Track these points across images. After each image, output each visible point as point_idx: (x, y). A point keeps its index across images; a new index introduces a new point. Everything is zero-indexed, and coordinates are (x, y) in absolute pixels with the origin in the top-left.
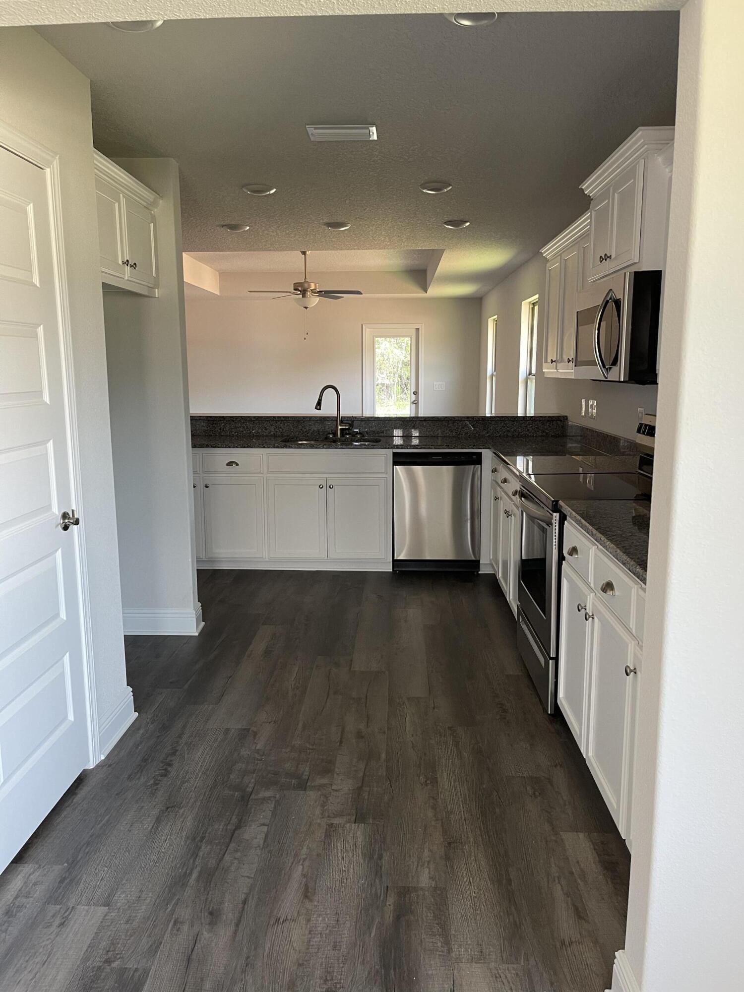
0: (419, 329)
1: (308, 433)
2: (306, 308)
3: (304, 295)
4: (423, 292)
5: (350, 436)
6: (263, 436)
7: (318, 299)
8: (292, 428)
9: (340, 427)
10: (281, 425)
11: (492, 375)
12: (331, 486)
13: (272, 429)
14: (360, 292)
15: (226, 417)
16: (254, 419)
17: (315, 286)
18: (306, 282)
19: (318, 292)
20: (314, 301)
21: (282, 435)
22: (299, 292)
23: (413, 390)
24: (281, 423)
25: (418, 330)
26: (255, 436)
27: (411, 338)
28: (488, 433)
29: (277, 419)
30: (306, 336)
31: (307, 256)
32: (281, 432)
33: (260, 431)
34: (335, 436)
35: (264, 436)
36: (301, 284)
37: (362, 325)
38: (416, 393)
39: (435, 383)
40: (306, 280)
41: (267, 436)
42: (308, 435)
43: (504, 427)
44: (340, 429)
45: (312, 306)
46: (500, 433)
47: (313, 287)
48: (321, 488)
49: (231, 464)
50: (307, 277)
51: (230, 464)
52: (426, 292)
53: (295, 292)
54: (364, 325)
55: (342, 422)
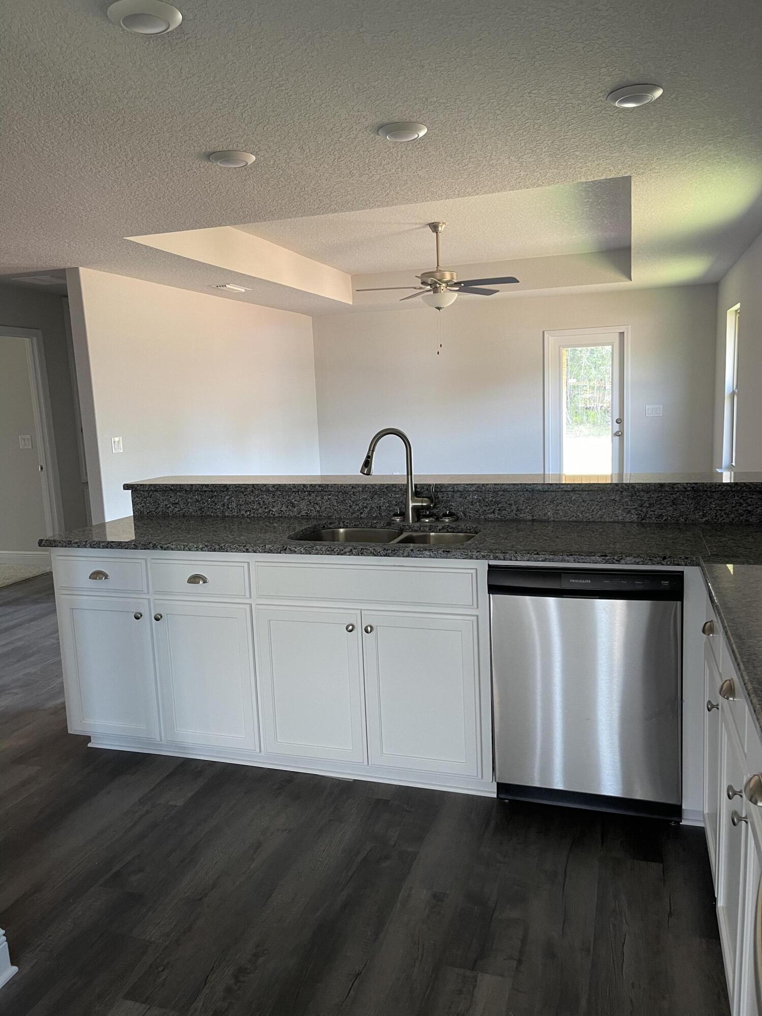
0: (623, 332)
1: (361, 513)
2: (439, 308)
3: (435, 290)
4: (627, 280)
5: (431, 519)
6: (289, 518)
7: (456, 295)
8: (335, 504)
9: (411, 505)
10: (319, 499)
11: (733, 394)
12: (369, 629)
13: (303, 505)
14: (515, 279)
15: (230, 485)
16: (274, 489)
17: (452, 276)
18: (438, 271)
19: (455, 283)
20: (450, 298)
21: (320, 516)
22: (429, 287)
23: (617, 417)
24: (316, 496)
25: (622, 334)
26: (277, 517)
27: (613, 346)
28: (704, 515)
29: (309, 489)
30: (440, 349)
31: (440, 234)
32: (318, 511)
33: (284, 508)
34: (404, 521)
35: (291, 517)
36: (431, 274)
37: (543, 332)
38: (620, 421)
39: (647, 407)
40: (439, 269)
41: (296, 517)
42: (362, 516)
43: (741, 504)
44: (414, 508)
45: (448, 305)
46: (733, 516)
47: (448, 277)
48: (351, 631)
49: (197, 580)
50: (440, 264)
51: (195, 579)
52: (631, 280)
53: (423, 286)
54: (545, 332)
55: (417, 494)
